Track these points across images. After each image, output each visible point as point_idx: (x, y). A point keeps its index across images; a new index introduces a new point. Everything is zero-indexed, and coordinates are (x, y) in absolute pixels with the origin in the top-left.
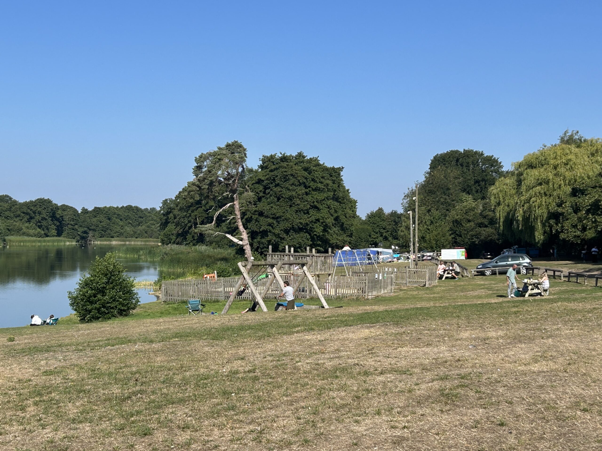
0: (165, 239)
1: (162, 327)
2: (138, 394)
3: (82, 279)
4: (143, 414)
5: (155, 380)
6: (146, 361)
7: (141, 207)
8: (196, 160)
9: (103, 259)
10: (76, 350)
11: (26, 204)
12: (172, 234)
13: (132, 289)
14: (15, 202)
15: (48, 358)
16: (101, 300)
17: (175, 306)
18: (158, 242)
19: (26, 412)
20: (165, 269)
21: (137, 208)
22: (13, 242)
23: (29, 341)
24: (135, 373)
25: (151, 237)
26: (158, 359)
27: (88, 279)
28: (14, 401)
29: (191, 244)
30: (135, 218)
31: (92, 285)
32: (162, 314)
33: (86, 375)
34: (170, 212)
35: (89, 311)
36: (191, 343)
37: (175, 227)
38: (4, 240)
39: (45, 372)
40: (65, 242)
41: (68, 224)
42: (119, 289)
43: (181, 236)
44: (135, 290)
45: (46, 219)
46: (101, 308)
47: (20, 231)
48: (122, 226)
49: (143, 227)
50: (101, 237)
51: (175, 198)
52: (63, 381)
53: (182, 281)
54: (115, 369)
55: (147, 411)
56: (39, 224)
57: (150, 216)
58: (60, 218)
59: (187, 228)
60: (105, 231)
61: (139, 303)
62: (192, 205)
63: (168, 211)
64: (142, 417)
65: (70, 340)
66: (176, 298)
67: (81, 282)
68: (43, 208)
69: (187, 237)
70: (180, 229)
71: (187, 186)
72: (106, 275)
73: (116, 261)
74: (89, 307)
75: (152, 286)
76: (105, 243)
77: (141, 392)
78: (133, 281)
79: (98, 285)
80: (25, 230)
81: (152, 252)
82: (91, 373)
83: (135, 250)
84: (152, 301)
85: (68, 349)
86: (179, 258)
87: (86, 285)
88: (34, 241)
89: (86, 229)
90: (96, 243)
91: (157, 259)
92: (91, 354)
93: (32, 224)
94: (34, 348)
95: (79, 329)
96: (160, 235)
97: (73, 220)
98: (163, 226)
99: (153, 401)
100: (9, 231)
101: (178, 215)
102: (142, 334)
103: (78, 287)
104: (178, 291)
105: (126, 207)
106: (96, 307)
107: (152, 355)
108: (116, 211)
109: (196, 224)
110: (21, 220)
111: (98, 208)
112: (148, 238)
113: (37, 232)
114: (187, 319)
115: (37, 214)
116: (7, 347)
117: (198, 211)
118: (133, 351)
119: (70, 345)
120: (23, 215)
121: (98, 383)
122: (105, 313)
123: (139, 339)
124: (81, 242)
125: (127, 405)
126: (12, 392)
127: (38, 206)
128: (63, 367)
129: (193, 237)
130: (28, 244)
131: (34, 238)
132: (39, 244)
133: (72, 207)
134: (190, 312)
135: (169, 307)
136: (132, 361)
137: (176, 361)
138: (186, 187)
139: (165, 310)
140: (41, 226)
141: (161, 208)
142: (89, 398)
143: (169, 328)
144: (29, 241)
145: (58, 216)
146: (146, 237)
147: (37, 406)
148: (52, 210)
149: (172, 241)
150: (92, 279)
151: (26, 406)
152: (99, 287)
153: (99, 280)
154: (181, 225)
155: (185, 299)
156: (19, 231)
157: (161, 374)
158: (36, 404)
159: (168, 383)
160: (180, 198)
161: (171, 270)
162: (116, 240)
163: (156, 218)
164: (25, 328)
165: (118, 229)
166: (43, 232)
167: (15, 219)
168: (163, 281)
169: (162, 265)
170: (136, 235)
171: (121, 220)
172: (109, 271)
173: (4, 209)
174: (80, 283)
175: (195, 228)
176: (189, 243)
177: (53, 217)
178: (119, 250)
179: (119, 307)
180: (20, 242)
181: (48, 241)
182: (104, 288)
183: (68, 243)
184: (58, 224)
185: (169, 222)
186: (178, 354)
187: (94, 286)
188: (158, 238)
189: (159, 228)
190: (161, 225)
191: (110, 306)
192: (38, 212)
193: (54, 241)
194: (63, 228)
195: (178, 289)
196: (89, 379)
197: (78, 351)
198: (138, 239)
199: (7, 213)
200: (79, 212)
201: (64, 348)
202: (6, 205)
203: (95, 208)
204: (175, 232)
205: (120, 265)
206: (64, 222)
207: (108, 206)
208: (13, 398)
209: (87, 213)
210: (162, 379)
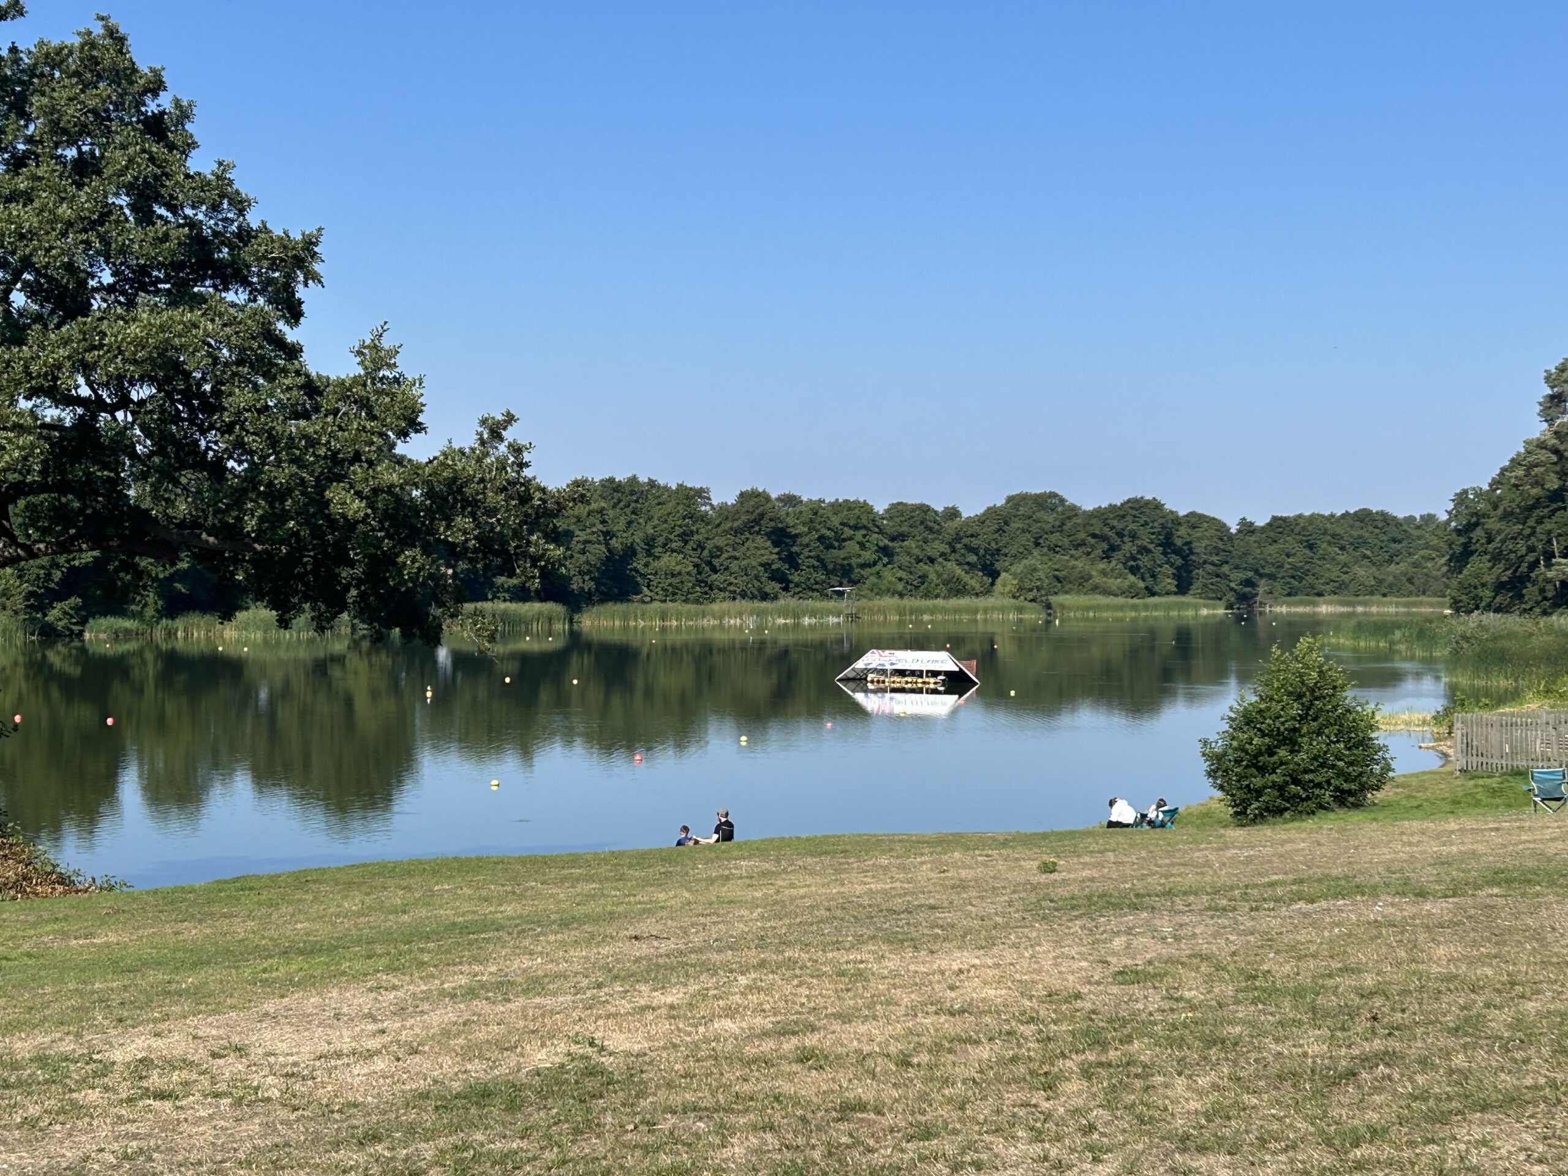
0: (1464, 597)
1: (1454, 849)
2: (1377, 1065)
3: (1235, 705)
4: (1391, 1141)
5: (1431, 1023)
6: (1403, 954)
7: (1395, 514)
8: (1547, 379)
9: (1292, 654)
10: (1209, 909)
11: (1101, 515)
12: (1483, 585)
13: (1373, 735)
14: (1074, 508)
15: (1134, 927)
16: (1286, 763)
17: (1493, 782)
18: (1442, 605)
19: (1057, 1097)
20: (1463, 680)
21: (1385, 518)
22: (1070, 609)
23: (1095, 874)
24: (1372, 994)
25: (1424, 593)
26: (1441, 951)
27: (1251, 708)
28: (1029, 1057)
29: (1538, 610)
30: (1379, 543)
31: (1263, 723)
32: (1456, 805)
33: (1230, 990)
34: (1477, 524)
35: (1256, 791)
36: (1540, 906)
37: (1490, 565)
38: (1049, 606)
39: (1121, 973)
40: (1197, 607)
41: (1205, 562)
42: (1336, 735)
43: (1509, 590)
44: (1379, 737)
45: (1148, 551)
46: (1287, 783)
47: (1087, 581)
48: (1345, 565)
49: (1403, 566)
50: (1289, 595)
51: (1490, 485)
52: (1166, 1005)
53: (1513, 715)
54: (1314, 977)
55: (1405, 1130)
56: (1132, 563)
57: (1419, 538)
58: (1185, 548)
59: (1524, 568)
60: (1301, 579)
61: (1391, 774)
62: (1537, 503)
63: (1469, 523)
64: (1388, 1151)
65: (1198, 878)
66: (1495, 761)
67: (1233, 715)
68: (1142, 522)
69: (1524, 591)
70: (1506, 570)
71: (1522, 450)
72: (1300, 696)
73: (1327, 658)
74: (1257, 782)
75: (1429, 725)
76: (1300, 609)
77: (1388, 1058)
78: (1373, 713)
79: (1278, 724)
80: (1097, 579)
81: (1428, 633)
82: (1244, 984)
83: (1382, 628)
84: (1427, 770)
85: (1190, 905)
86: (1503, 651)
87: (1248, 724)
88: (1121, 608)
89: (1250, 574)
90: (1278, 609)
91: (1442, 652)
92: (1250, 924)
93: (1114, 563)
94: (1100, 897)
95: (1225, 843)
96: (1447, 587)
97: (1217, 551)
98: (1458, 561)
99: (1423, 1096)
100: (1060, 582)
101: (1499, 532)
102: (1396, 867)
103: (1226, 727)
104: (1501, 742)
105: (1356, 512)
106: (1273, 782)
107: (1422, 937)
108: (1329, 526)
109: (1549, 556)
110: (1088, 554)
111: (1281, 518)
112: (1418, 596)
113: (1127, 583)
114: (1528, 824)
115: (1126, 539)
116: (1034, 888)
117: (1554, 519)
118: (1369, 923)
119: (1196, 894)
120: (1093, 541)
121: (1263, 1018)
122: (1300, 797)
123: (1387, 885)
124: (1239, 609)
125: (1345, 1100)
126: (1028, 1030)
127: (1129, 518)
128: (1171, 960)
129: (1542, 591)
130: (1105, 615)
131: (1120, 600)
132: (1133, 614)
133: (1214, 519)
134: (1535, 803)
135: (1476, 786)
136: (1364, 954)
137: (1494, 962)
138: (1519, 454)
139: (1466, 795)
140: (1138, 568)
141: (1449, 513)
142: (1235, 1063)
143: (1474, 852)
144: (1108, 607)
145: (1179, 542)
146: (1410, 594)
147: (1089, 1078)
148: (1163, 527)
149: (1483, 604)
150: (1263, 706)
151: (1061, 1077)
152: (1282, 729)
153: (1282, 710)
154: (1507, 560)
155: (1521, 763)
156: (1083, 583)
157: (1448, 1003)
158: (1087, 1073)
159: (1471, 1035)
160: (1502, 484)
161: (1480, 683)
162: (1330, 603)
163: (1435, 542)
164: (1087, 833)
165: (1335, 572)
166: (1142, 584)
167: (1073, 552)
168: (1458, 716)
169: (1455, 669)
170: (1382, 589)
171: (1342, 548)
172: (1307, 686)
173: (1047, 527)
174: (1230, 718)
175: (1549, 566)
176: (1531, 609)
177: (1167, 544)
178: (1337, 629)
179: (1337, 783)
180: (1088, 609)
181: (1156, 607)
182: (1294, 730)
183: (1204, 612)
184: (1179, 562)
185: (1472, 553)
186: (1500, 937)
187: (1269, 725)
188: (1444, 596)
189: (1445, 569)
190: (1450, 560)
191: (1311, 781)
192: (1130, 532)
193: (1169, 607)
194: (1191, 572)
195: (1501, 737)
196: (1237, 1002)
197: (1217, 910)
198: (1388, 599)
199: (1054, 538)
200: (1233, 531)
201: (1177, 900)
202: (1051, 518)
203: (1274, 518)
204: (1490, 579)
205: (1336, 672)
206: (1193, 558)
207: (1307, 513)
208: (1029, 1050)
209: (1253, 532)
210: (1450, 1020)
